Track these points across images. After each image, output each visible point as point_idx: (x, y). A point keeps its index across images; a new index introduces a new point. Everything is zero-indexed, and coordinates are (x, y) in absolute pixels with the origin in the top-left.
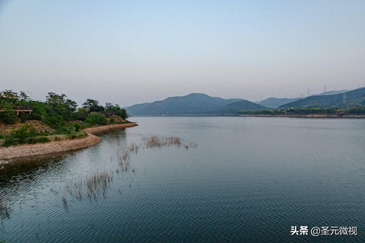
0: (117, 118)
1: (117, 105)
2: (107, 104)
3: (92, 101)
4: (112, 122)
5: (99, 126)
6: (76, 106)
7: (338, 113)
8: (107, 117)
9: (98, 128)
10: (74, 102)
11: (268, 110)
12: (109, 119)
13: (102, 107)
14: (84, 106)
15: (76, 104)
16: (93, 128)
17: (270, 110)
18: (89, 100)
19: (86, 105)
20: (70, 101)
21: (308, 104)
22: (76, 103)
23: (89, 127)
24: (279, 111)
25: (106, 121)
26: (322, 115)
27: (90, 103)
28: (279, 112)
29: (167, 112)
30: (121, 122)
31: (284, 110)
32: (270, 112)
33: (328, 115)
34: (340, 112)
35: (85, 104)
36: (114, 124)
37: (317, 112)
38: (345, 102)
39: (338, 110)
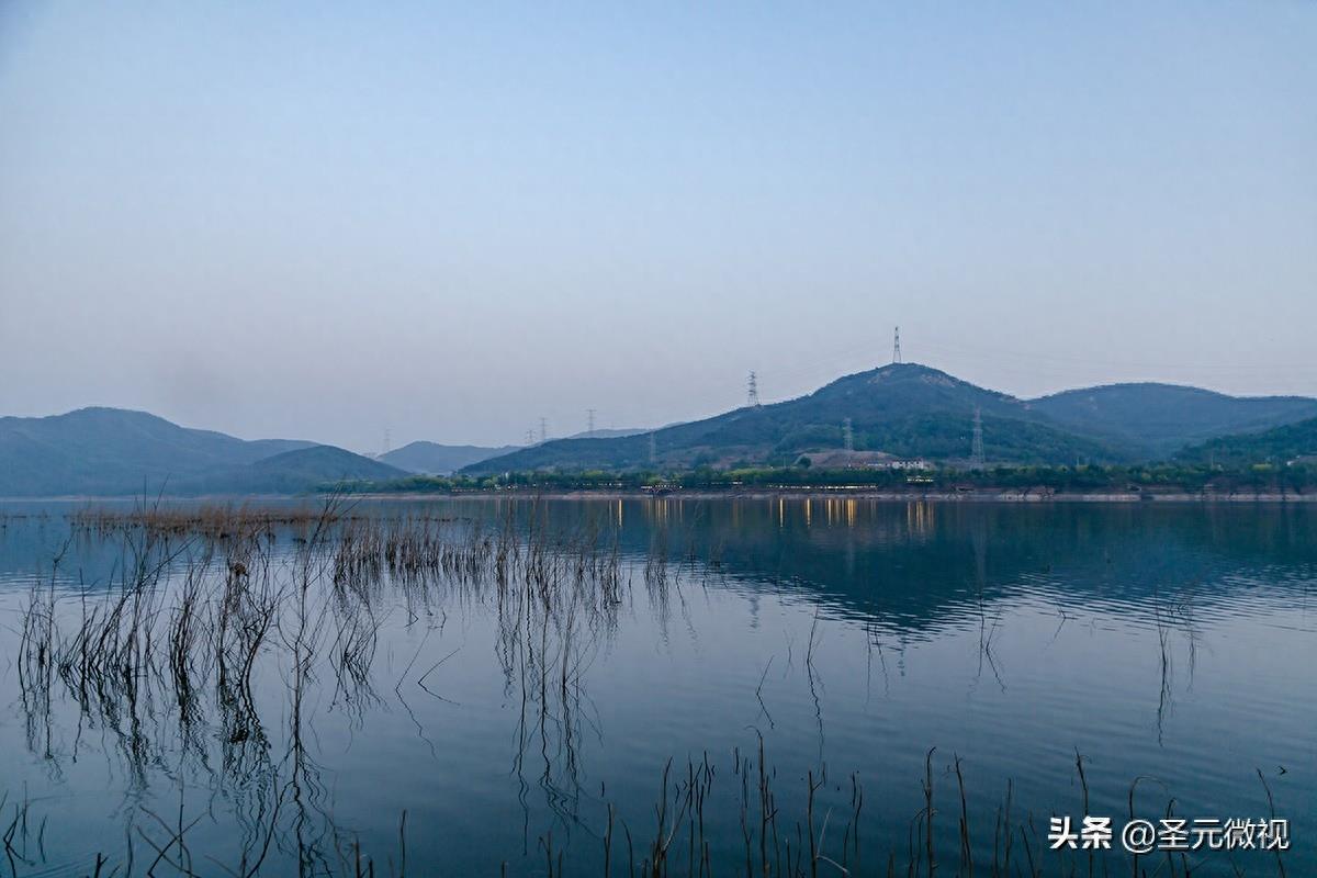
7: (653, 486)
24: (472, 480)
26: (610, 493)
28: (472, 485)
33: (624, 493)
34: (658, 483)
37: (594, 484)
38: (653, 459)
39: (652, 479)
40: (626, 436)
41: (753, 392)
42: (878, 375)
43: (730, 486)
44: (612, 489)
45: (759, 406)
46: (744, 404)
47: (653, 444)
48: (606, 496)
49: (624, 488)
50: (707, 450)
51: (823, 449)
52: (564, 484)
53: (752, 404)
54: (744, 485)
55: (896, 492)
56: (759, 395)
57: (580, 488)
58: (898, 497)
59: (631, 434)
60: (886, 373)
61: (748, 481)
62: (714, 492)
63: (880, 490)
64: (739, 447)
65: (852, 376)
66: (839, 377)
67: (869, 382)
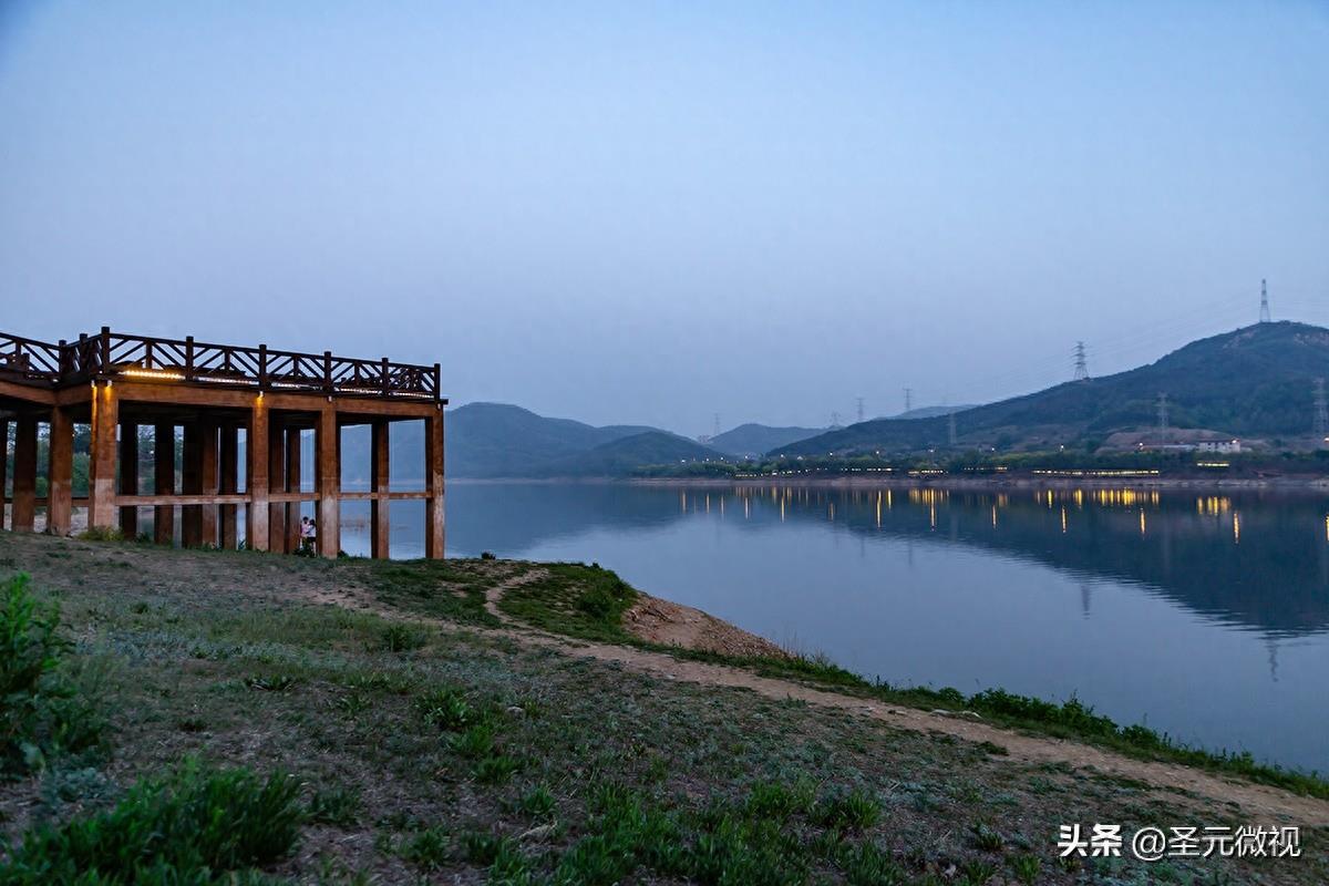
7: (920, 471)
11: (722, 462)
21: (849, 448)
24: (757, 465)
26: (878, 479)
28: (754, 471)
31: (772, 463)
32: (729, 471)
33: (893, 479)
34: (926, 468)
37: (863, 469)
38: (951, 441)
39: (922, 464)
41: (1081, 364)
42: (1237, 338)
43: (994, 472)
44: (879, 475)
45: (1087, 379)
46: (1070, 378)
47: (952, 425)
48: (875, 482)
49: (893, 473)
50: (1012, 430)
51: (1140, 427)
52: (836, 470)
53: (1080, 377)
54: (1010, 470)
55: (1183, 478)
56: (1088, 367)
57: (850, 473)
58: (1185, 484)
60: (1248, 335)
61: (1014, 467)
63: (1163, 476)
64: (1047, 426)
65: (1204, 339)
66: (1191, 341)
67: (1226, 346)
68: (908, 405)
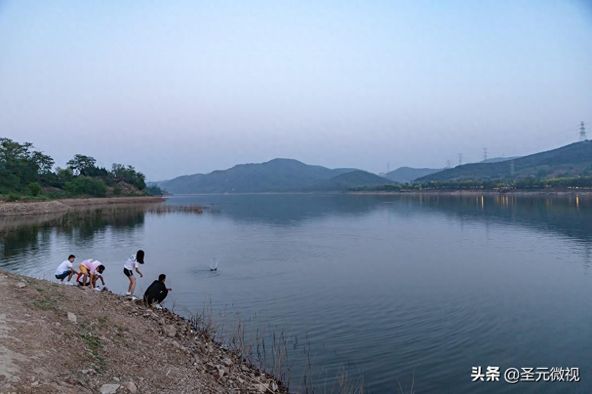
0: (127, 187)
1: (130, 167)
2: (114, 166)
3: (84, 159)
4: (117, 193)
5: (89, 198)
6: (52, 163)
7: (500, 188)
8: (108, 184)
9: (85, 199)
10: (48, 157)
11: (393, 184)
12: (112, 189)
13: (104, 170)
14: (69, 165)
15: (52, 161)
16: (77, 199)
17: (396, 184)
18: (78, 156)
19: (72, 164)
20: (40, 154)
21: (457, 177)
22: (52, 159)
23: (69, 197)
24: (411, 185)
25: (104, 191)
26: (476, 192)
27: (80, 161)
28: (410, 188)
29: (233, 189)
30: (134, 193)
31: (418, 184)
32: (397, 188)
33: (484, 192)
34: (503, 186)
35: (72, 162)
36: (119, 197)
37: (468, 187)
38: (512, 173)
39: (500, 184)
40: (502, 161)
41: (583, 133)
43: (544, 188)
44: (477, 190)
45: (587, 141)
47: (512, 165)
48: (474, 193)
49: (484, 189)
50: (546, 167)
52: (452, 187)
53: (583, 140)
54: (552, 187)
57: (460, 189)
59: (504, 160)
61: (555, 185)
62: (534, 191)
68: (485, 156)
